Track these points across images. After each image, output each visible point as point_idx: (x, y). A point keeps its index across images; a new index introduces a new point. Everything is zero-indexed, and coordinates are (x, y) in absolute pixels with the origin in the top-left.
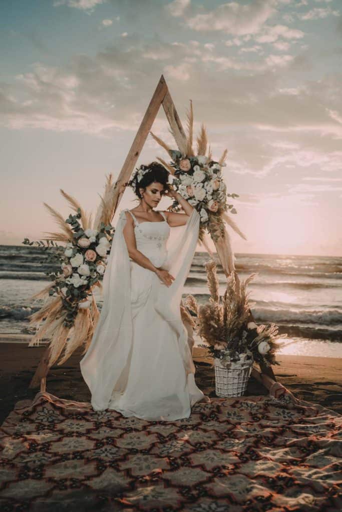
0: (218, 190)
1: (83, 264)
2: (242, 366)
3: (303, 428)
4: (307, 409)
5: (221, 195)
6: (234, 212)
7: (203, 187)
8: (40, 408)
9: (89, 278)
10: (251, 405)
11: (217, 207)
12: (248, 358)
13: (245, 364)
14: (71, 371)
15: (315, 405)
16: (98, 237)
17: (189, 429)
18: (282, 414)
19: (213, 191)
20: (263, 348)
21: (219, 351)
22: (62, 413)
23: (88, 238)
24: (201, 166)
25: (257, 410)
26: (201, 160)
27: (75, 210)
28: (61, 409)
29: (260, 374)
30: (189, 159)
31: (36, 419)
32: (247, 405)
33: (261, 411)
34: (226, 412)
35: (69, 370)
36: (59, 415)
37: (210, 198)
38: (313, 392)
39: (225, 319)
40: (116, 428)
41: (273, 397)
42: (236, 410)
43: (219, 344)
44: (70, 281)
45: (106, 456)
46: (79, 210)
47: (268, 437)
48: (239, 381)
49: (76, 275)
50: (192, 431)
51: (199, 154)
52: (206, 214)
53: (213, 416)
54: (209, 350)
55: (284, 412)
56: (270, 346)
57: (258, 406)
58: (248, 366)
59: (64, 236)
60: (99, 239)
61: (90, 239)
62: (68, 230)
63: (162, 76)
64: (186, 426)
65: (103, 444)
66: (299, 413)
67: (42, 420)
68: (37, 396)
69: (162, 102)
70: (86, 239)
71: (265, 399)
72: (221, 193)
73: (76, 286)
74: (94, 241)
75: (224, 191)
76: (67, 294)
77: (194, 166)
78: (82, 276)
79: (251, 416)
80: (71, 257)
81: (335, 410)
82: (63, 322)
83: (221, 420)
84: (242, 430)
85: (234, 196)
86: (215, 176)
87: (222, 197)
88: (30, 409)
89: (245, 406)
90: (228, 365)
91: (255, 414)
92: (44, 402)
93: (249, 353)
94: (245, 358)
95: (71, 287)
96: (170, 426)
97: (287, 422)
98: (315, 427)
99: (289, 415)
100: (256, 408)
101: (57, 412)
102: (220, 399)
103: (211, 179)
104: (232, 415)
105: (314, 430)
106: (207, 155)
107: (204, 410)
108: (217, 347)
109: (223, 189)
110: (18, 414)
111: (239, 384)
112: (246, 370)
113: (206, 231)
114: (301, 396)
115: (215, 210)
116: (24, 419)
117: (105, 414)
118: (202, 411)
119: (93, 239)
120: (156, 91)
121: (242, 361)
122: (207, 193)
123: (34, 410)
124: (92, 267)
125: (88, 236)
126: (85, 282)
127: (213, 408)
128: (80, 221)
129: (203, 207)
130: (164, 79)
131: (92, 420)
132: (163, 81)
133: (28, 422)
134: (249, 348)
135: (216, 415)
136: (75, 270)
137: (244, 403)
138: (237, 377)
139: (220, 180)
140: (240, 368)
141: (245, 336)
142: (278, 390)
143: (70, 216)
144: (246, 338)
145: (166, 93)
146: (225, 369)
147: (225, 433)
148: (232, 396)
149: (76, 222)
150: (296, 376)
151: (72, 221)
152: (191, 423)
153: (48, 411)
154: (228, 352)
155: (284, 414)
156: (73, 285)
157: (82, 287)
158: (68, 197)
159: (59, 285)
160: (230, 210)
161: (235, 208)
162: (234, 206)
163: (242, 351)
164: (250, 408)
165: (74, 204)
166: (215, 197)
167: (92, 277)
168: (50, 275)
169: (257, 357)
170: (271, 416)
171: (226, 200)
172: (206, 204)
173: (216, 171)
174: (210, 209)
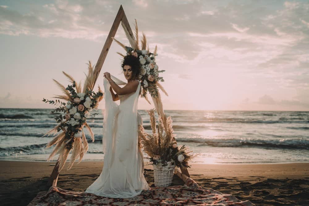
0: (153, 69)
1: (77, 112)
2: (169, 169)
3: (199, 201)
4: (204, 191)
5: (155, 72)
6: (163, 81)
7: (145, 67)
8: (51, 195)
9: (80, 121)
10: (173, 190)
11: (153, 79)
12: (173, 164)
13: (170, 167)
14: (73, 176)
15: (209, 189)
16: (85, 97)
17: (135, 203)
18: (190, 194)
19: (151, 69)
20: (180, 158)
21: (156, 160)
22: (64, 197)
23: (79, 98)
24: (144, 56)
25: (176, 193)
26: (144, 52)
27: (72, 82)
28: (63, 195)
29: (181, 174)
30: (137, 52)
31: (49, 201)
32: (171, 190)
33: (178, 193)
34: (158, 194)
35: (71, 176)
36: (62, 199)
37: (149, 73)
38: (210, 183)
39: (159, 142)
40: (94, 204)
41: (186, 185)
42: (164, 193)
43: (156, 157)
44: (69, 122)
46: (74, 82)
47: (178, 205)
48: (167, 177)
49: (73, 119)
50: (137, 204)
51: (143, 49)
52: (147, 83)
53: (151, 196)
54: (150, 160)
55: (191, 193)
56: (185, 157)
57: (177, 191)
58: (172, 169)
59: (66, 97)
60: (86, 98)
61: (81, 98)
62: (68, 94)
63: (121, 6)
64: (134, 202)
66: (200, 193)
67: (52, 201)
68: (50, 188)
69: (121, 20)
70: (78, 98)
71: (182, 186)
72: (155, 71)
73: (73, 125)
74: (83, 99)
75: (157, 69)
76: (68, 130)
77: (140, 56)
78: (76, 119)
79: (172, 196)
80: (70, 109)
81: (220, 191)
82: (65, 146)
83: (154, 198)
84: (165, 203)
85: (162, 71)
86: (152, 61)
87: (156, 73)
88: (46, 196)
89: (170, 190)
90: (160, 168)
91: (174, 195)
92: (54, 192)
93: (172, 161)
94: (170, 164)
95: (70, 126)
96: (125, 202)
97: (192, 198)
99: (194, 195)
100: (176, 192)
101: (62, 197)
102: (156, 187)
103: (149, 63)
104: (161, 195)
105: (205, 201)
106: (147, 49)
107: (146, 193)
108: (154, 158)
109: (156, 68)
110: (38, 199)
111: (167, 179)
112: (171, 171)
113: (148, 92)
114: (203, 185)
115: (152, 80)
116: (41, 201)
117: (89, 197)
118: (145, 194)
119: (82, 98)
120: (118, 14)
121: (168, 166)
122: (147, 71)
123: (48, 196)
124: (82, 114)
125: (80, 97)
126: (78, 123)
127: (151, 192)
128: (75, 89)
129: (145, 79)
131: (81, 201)
132: (122, 8)
133: (44, 203)
134: (173, 158)
135: (152, 195)
136: (72, 116)
137: (169, 189)
138: (166, 175)
139: (155, 64)
140: (167, 170)
141: (171, 152)
142: (189, 181)
143: (69, 86)
144: (171, 153)
145: (124, 15)
146: (159, 171)
147: (155, 204)
148: (163, 186)
149: (73, 89)
150: (203, 175)
151: (70, 88)
152: (137, 200)
153: (56, 197)
154: (161, 161)
155: (191, 194)
156: (71, 125)
157: (76, 126)
158: (67, 76)
159: (63, 125)
160: (161, 80)
161: (163, 79)
162: (162, 78)
163: (169, 160)
164: (172, 192)
165: (71, 79)
166: (152, 73)
167: (82, 120)
168: (58, 120)
169: (178, 164)
170: (183, 195)
171: (158, 75)
172: (147, 77)
173: (152, 59)
174: (149, 80)
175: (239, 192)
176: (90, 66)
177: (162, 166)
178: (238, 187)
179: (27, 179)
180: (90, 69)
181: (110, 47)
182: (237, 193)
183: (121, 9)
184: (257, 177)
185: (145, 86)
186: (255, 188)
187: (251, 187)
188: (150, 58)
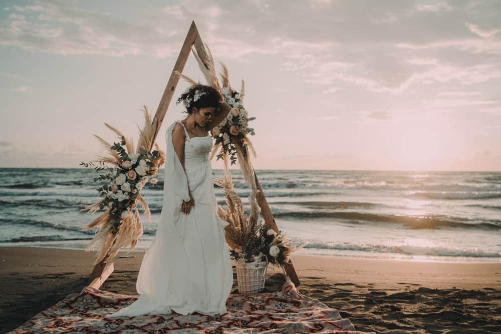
0: (238, 116)
1: (126, 182)
2: (257, 267)
4: (303, 303)
6: (253, 134)
8: (80, 299)
9: (131, 194)
11: (238, 131)
12: (263, 259)
13: (258, 265)
15: (314, 300)
16: (139, 160)
18: (279, 306)
19: (233, 117)
20: (274, 251)
21: (238, 254)
22: (99, 302)
23: (130, 160)
26: (224, 91)
27: (120, 138)
28: (99, 298)
32: (253, 300)
33: (263, 304)
36: (95, 303)
43: (238, 248)
44: (115, 197)
45: (106, 330)
46: (123, 138)
47: (245, 321)
48: (254, 279)
49: (120, 192)
51: (224, 86)
52: (229, 137)
56: (280, 249)
57: (261, 300)
58: (262, 267)
59: (113, 159)
61: (132, 161)
62: (116, 156)
63: (193, 22)
65: (111, 323)
66: (295, 305)
67: (79, 307)
69: (194, 43)
70: (128, 162)
72: (242, 119)
73: (120, 200)
74: (135, 163)
75: (245, 117)
76: (112, 206)
78: (125, 192)
79: (250, 307)
80: (116, 177)
81: (326, 304)
82: (110, 230)
85: (252, 119)
86: (238, 103)
88: (73, 299)
90: (244, 264)
92: (85, 294)
93: (263, 255)
94: (259, 259)
95: (116, 202)
97: (275, 312)
98: (294, 315)
99: (283, 307)
100: (260, 302)
101: (95, 301)
104: (235, 305)
105: (290, 317)
106: (229, 87)
108: (237, 251)
109: (243, 115)
110: (64, 302)
111: (255, 282)
112: (261, 271)
114: (311, 294)
115: (236, 134)
116: (66, 306)
120: (188, 34)
121: (256, 263)
122: (228, 120)
123: (76, 300)
124: (133, 185)
125: (131, 159)
126: (128, 198)
128: (124, 147)
129: (226, 131)
130: (194, 24)
133: (68, 308)
134: (262, 252)
136: (119, 187)
138: (253, 276)
139: (241, 107)
140: (255, 268)
141: (264, 241)
142: (287, 287)
143: (115, 143)
145: (197, 36)
148: (249, 293)
149: (121, 148)
151: (117, 147)
153: (87, 301)
154: (244, 254)
155: (281, 306)
156: (117, 199)
157: (125, 201)
158: (112, 128)
159: (108, 200)
161: (254, 131)
162: (253, 129)
163: (258, 255)
164: (254, 302)
165: (118, 133)
166: (235, 123)
167: (133, 193)
168: (101, 192)
169: (271, 259)
170: (267, 307)
171: (246, 124)
172: (229, 129)
173: (237, 100)
174: (232, 133)
175: (356, 307)
176: (147, 114)
177: (246, 262)
178: (363, 299)
179: (67, 275)
180: (147, 117)
181: (176, 85)
182: (353, 307)
183: (193, 26)
184: (406, 285)
185: (225, 143)
186: (387, 302)
187: (382, 299)
188: (234, 100)
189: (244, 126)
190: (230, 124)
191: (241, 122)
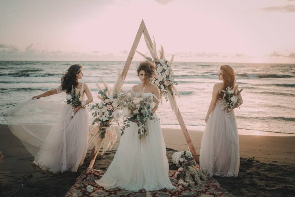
0: (168, 76)
1: (107, 111)
7: (162, 75)
9: (109, 117)
19: (166, 76)
22: (98, 178)
26: (162, 61)
28: (97, 176)
30: (155, 62)
44: (101, 119)
51: (160, 58)
52: (164, 87)
69: (143, 32)
70: (108, 100)
73: (104, 120)
75: (172, 75)
76: (100, 124)
77: (157, 65)
78: (106, 116)
82: (99, 136)
88: (85, 176)
103: (166, 70)
106: (164, 58)
115: (168, 85)
119: (111, 100)
120: (140, 27)
126: (108, 119)
129: (162, 84)
130: (143, 21)
136: (103, 113)
139: (170, 70)
145: (145, 28)
157: (107, 121)
159: (97, 120)
160: (175, 84)
166: (167, 79)
172: (163, 82)
173: (168, 66)
174: (165, 85)
181: (133, 56)
185: (161, 89)
188: (166, 66)
189: (172, 80)
190: (164, 79)
191: (170, 79)
